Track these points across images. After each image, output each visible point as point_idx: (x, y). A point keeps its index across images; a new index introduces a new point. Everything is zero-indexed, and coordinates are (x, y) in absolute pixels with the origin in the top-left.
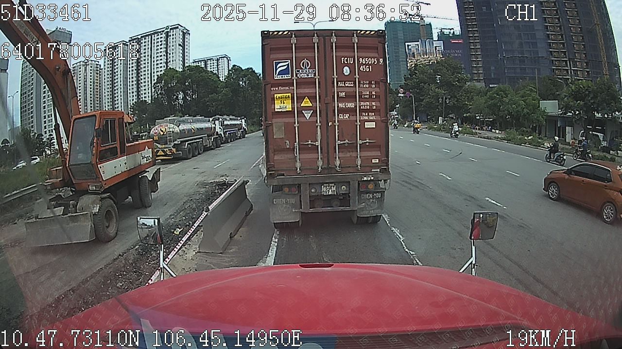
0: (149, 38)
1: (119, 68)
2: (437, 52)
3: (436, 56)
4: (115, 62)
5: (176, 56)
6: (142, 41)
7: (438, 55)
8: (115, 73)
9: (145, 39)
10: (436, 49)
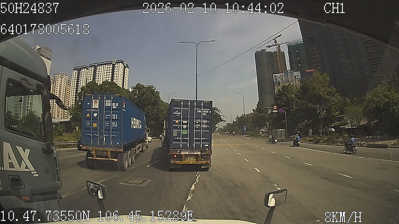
0: (102, 66)
2: (296, 80)
3: (296, 83)
7: (297, 83)
10: (295, 78)
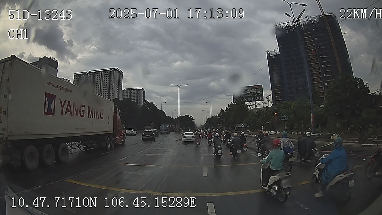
0: (100, 73)
5: (114, 86)
6: (96, 75)
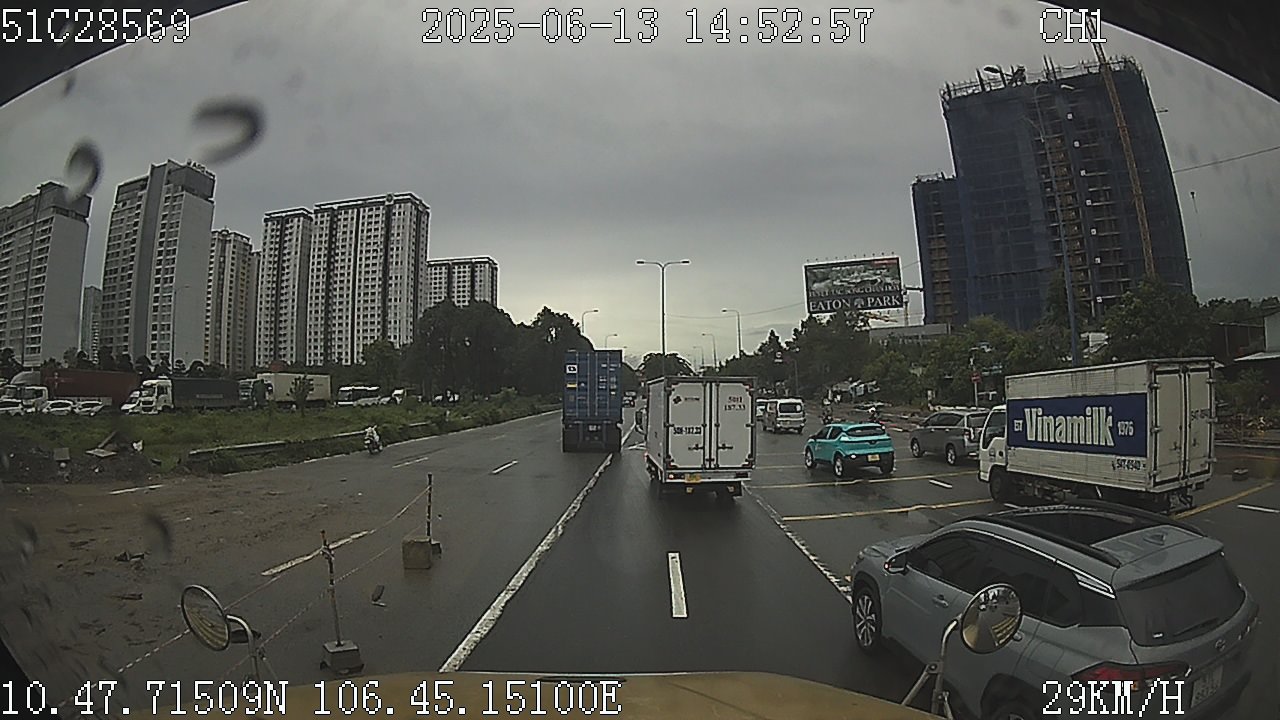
0: (353, 212)
1: (293, 261)
4: (285, 248)
5: (402, 254)
6: (339, 216)
8: (283, 269)
9: (346, 213)
